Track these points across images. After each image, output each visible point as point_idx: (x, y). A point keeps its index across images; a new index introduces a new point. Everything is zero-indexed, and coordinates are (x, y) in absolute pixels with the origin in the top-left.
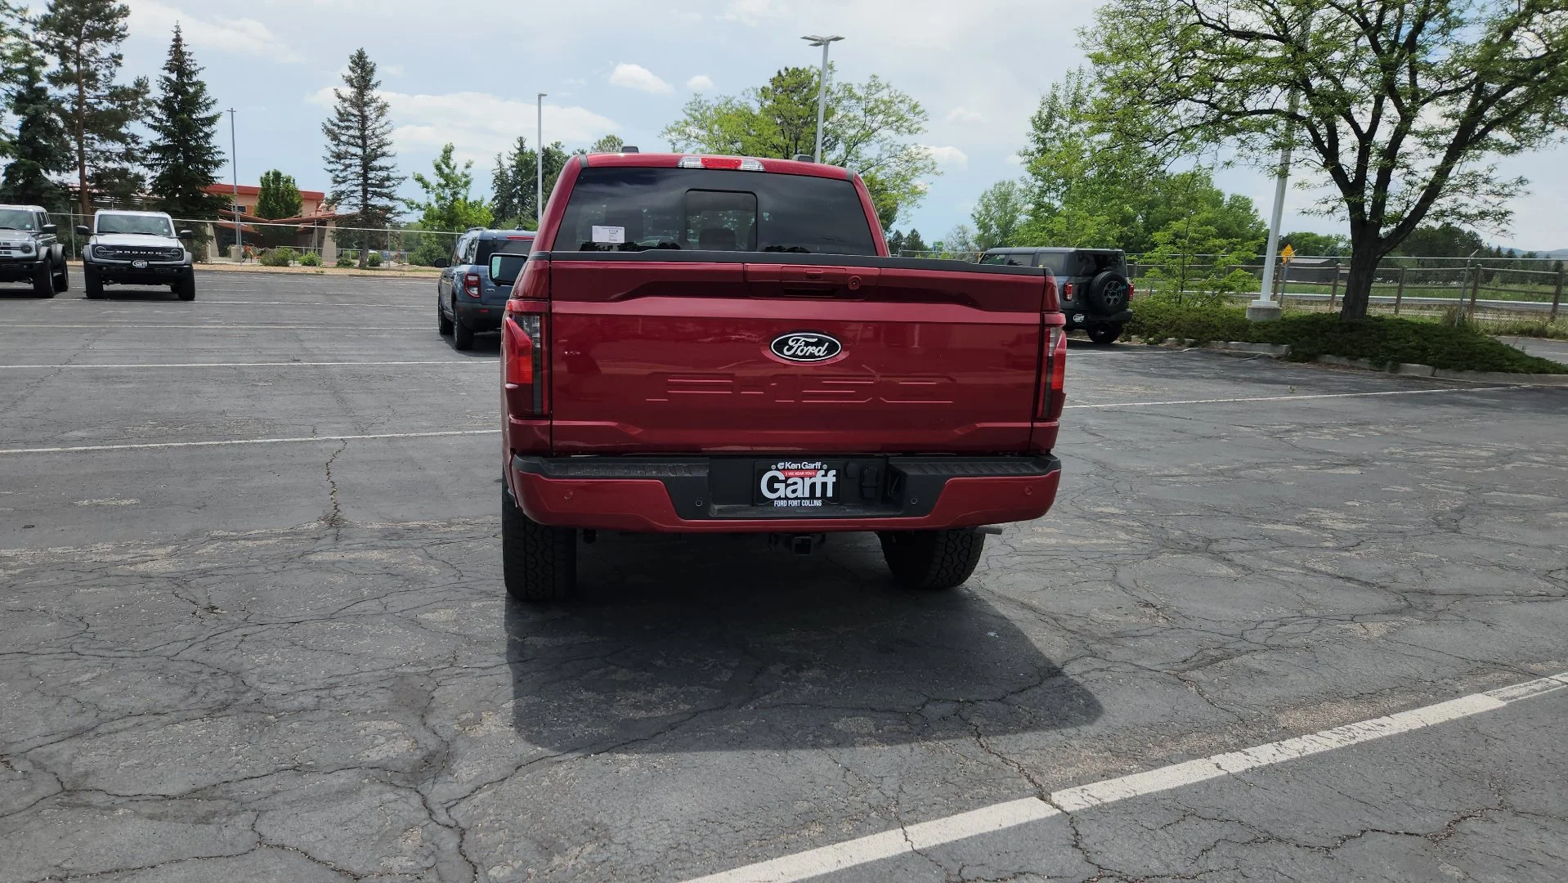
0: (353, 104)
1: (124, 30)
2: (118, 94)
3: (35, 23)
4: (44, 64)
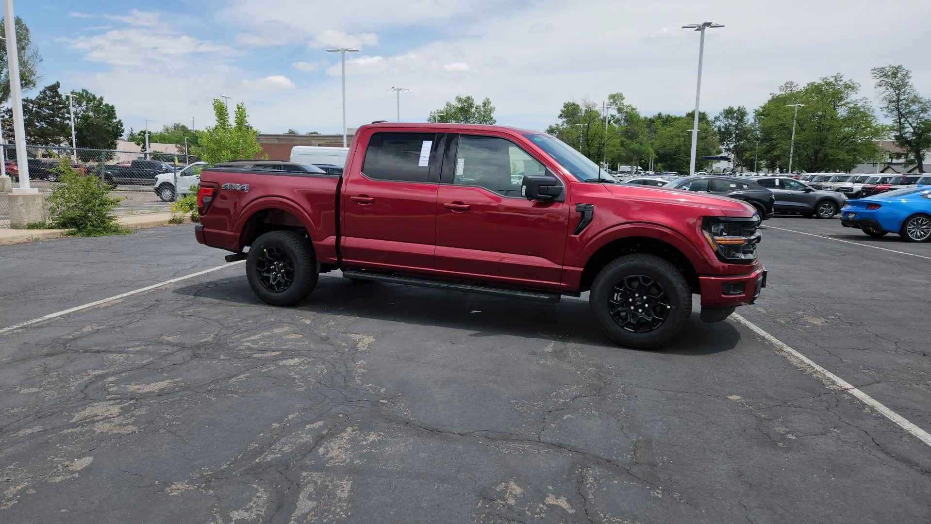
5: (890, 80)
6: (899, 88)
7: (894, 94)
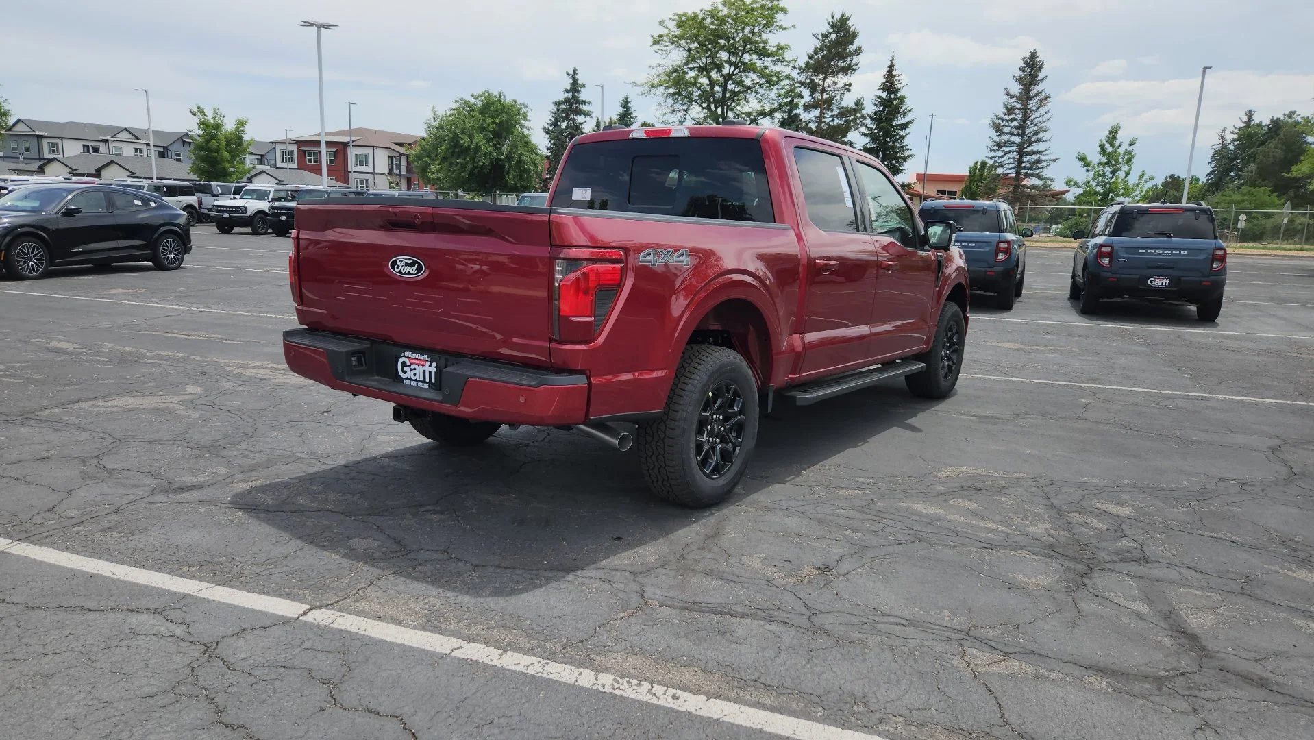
0: (1019, 99)
1: (857, 65)
2: (845, 113)
3: (800, 68)
4: (802, 97)
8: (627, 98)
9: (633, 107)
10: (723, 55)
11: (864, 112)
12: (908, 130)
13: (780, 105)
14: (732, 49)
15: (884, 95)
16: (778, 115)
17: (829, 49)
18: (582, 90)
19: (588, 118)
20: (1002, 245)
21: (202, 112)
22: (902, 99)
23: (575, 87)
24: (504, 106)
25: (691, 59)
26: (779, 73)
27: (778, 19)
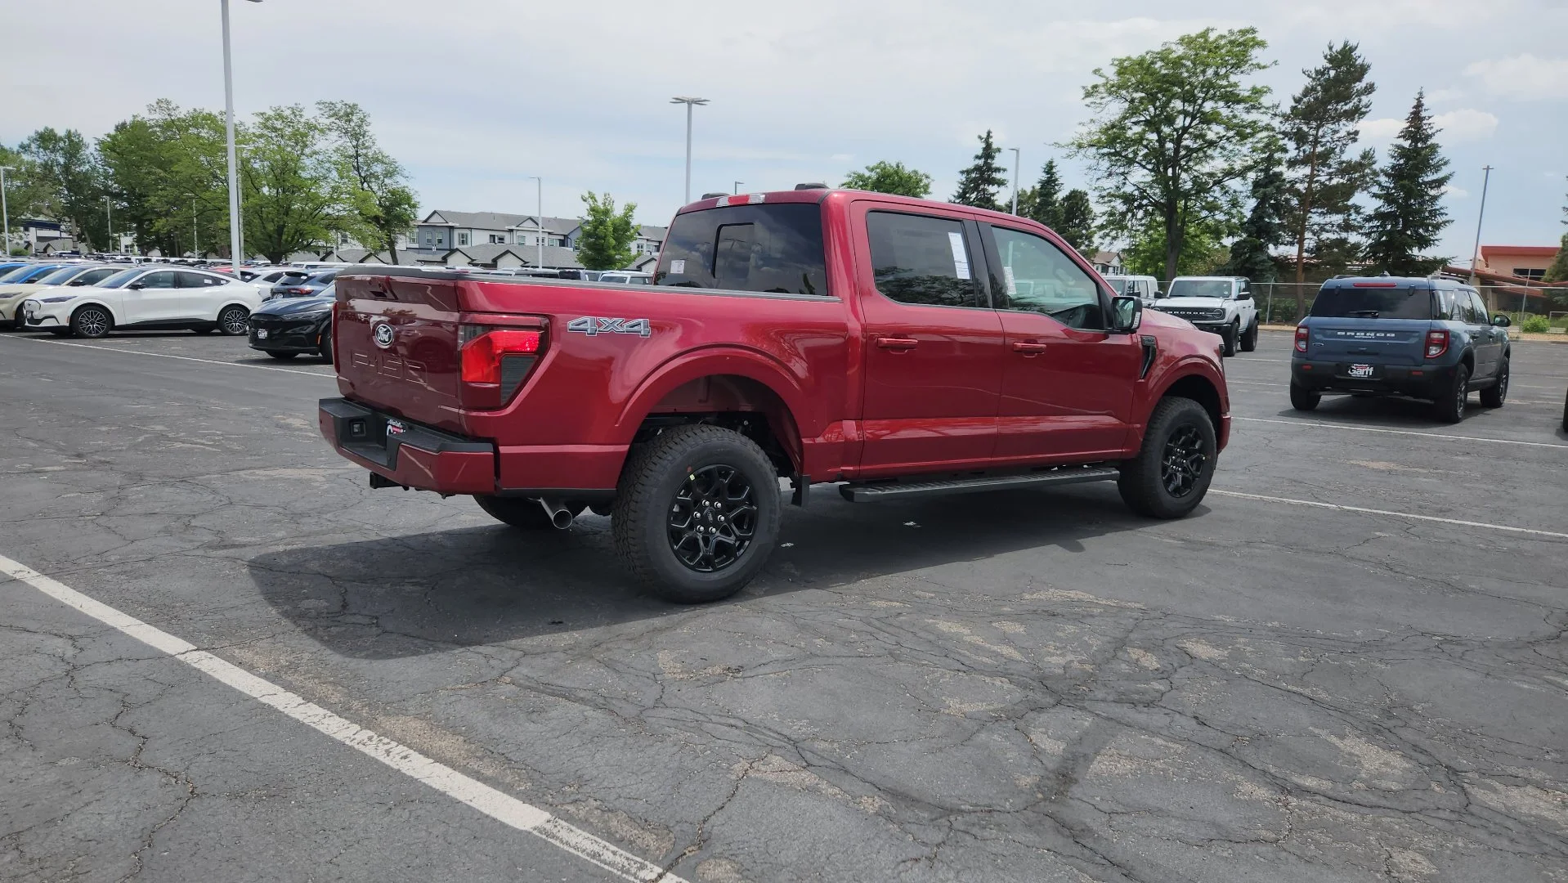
1: (1367, 106)
5: (342, 123)
6: (357, 135)
7: (349, 144)
8: (1051, 162)
9: (1061, 172)
10: (1177, 104)
11: (1376, 167)
12: (1443, 189)
13: (1255, 162)
14: (1189, 98)
15: (1407, 144)
16: (1252, 175)
17: (1325, 90)
18: (997, 155)
19: (1002, 188)
20: (1435, 336)
21: (593, 197)
22: (1434, 148)
23: (988, 152)
24: (901, 178)
25: (1133, 110)
26: (1255, 122)
27: (1253, 57)
